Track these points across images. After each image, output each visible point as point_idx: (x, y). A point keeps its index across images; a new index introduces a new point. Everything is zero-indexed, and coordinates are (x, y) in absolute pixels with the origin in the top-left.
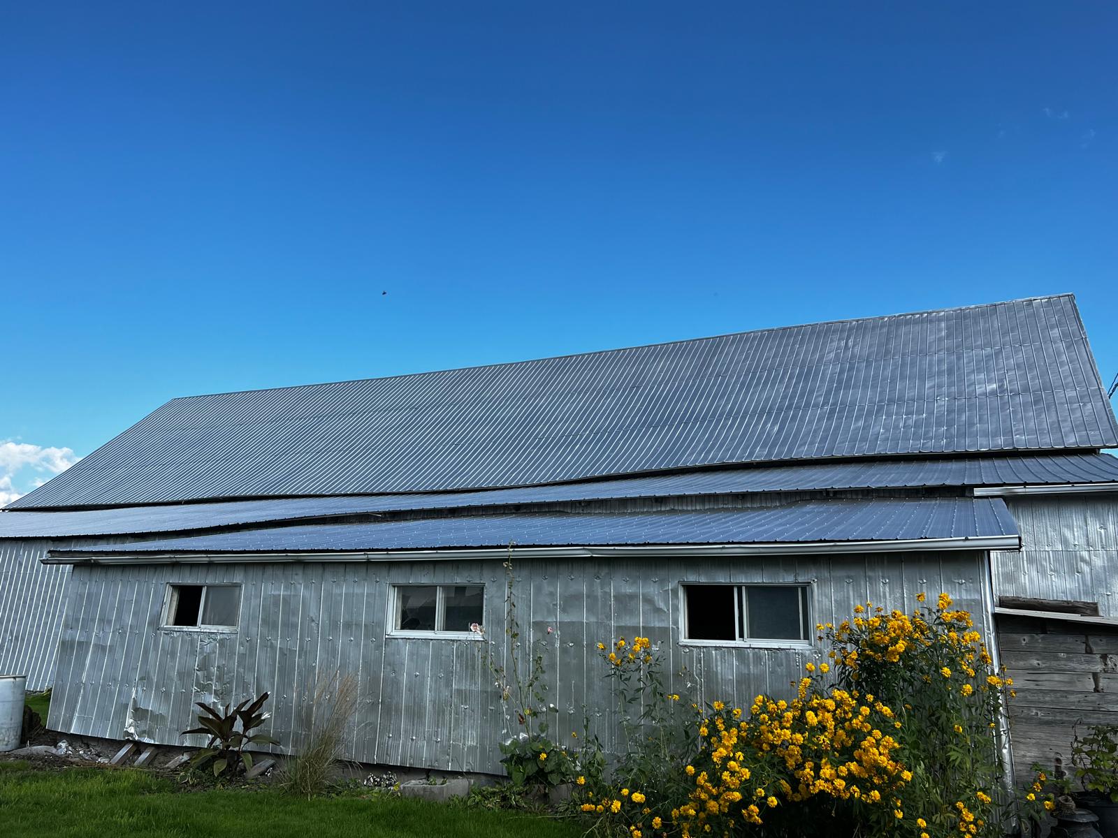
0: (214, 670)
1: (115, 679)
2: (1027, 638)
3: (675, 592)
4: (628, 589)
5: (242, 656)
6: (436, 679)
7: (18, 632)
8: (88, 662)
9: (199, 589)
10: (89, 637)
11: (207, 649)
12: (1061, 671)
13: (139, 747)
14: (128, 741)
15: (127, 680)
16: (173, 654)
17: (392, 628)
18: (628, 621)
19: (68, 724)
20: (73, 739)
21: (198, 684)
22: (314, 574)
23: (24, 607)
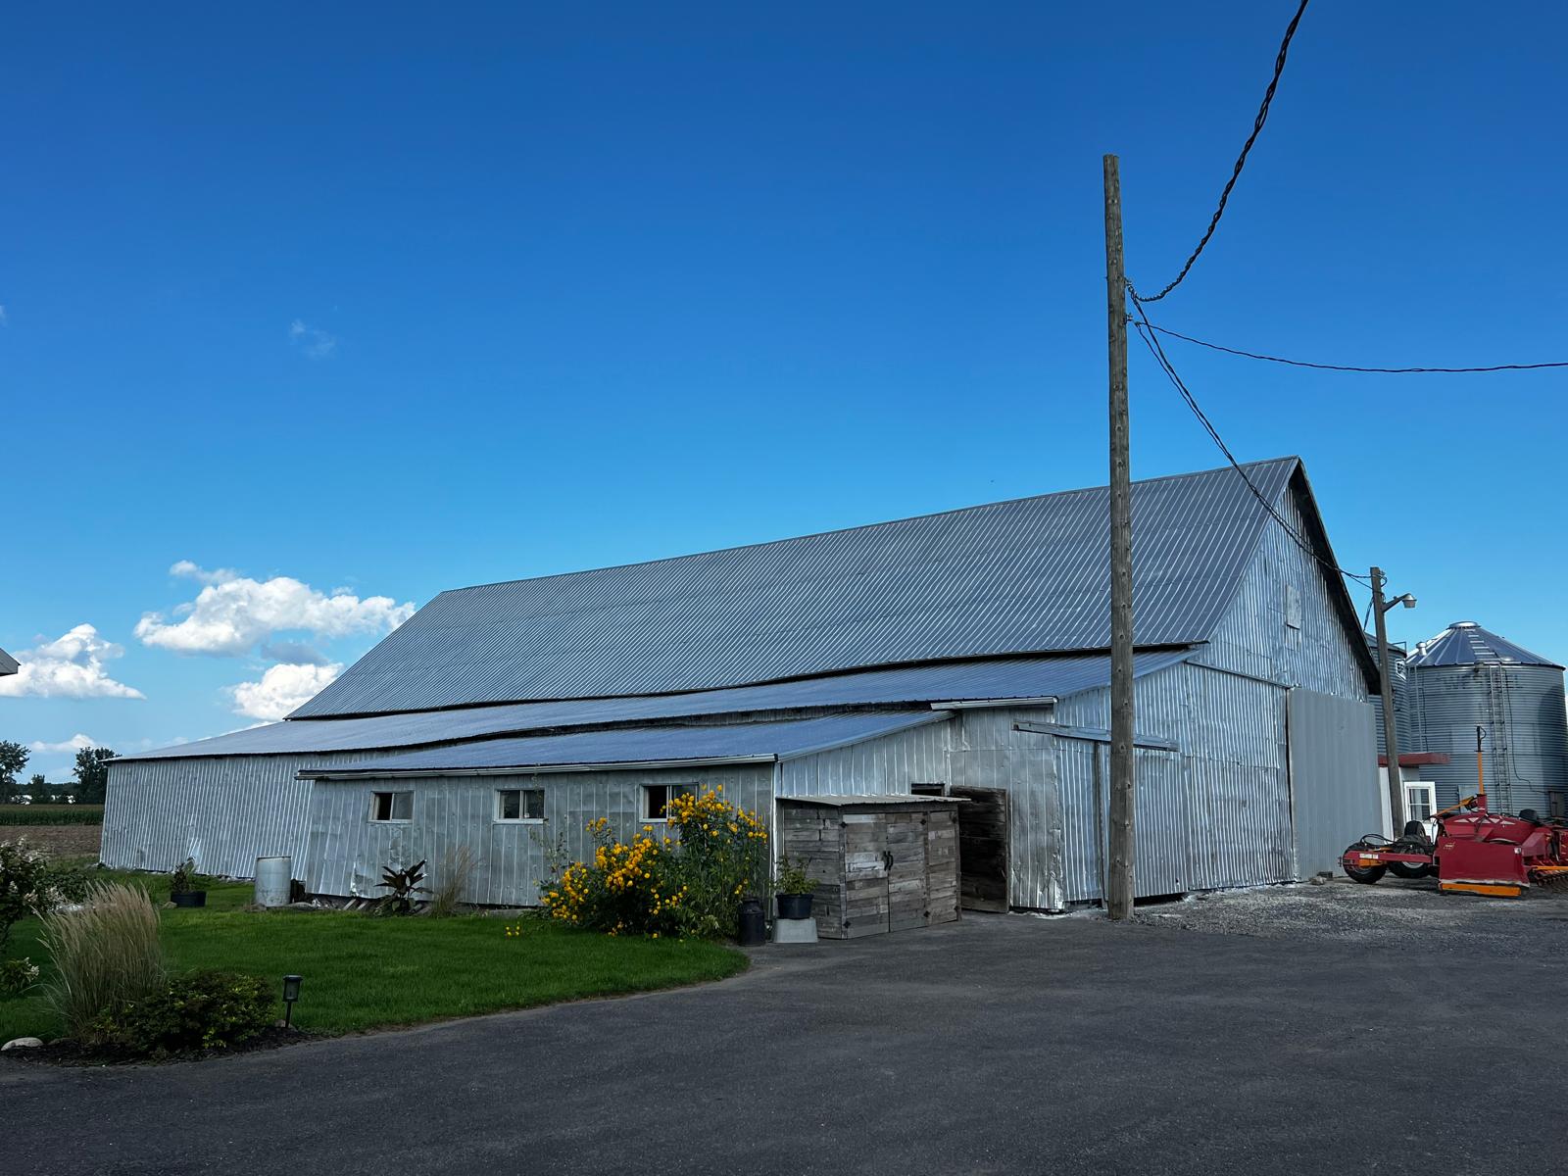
0: (400, 849)
1: (343, 857)
2: (794, 811)
3: (638, 790)
4: (616, 790)
5: (416, 839)
6: (520, 849)
7: (297, 833)
8: (327, 846)
9: (390, 794)
10: (327, 829)
11: (396, 835)
12: (807, 830)
13: (360, 900)
14: (352, 897)
15: (350, 858)
16: (376, 839)
17: (498, 817)
18: (615, 810)
19: (318, 888)
20: (321, 897)
21: (391, 858)
22: (454, 782)
23: (300, 812)
